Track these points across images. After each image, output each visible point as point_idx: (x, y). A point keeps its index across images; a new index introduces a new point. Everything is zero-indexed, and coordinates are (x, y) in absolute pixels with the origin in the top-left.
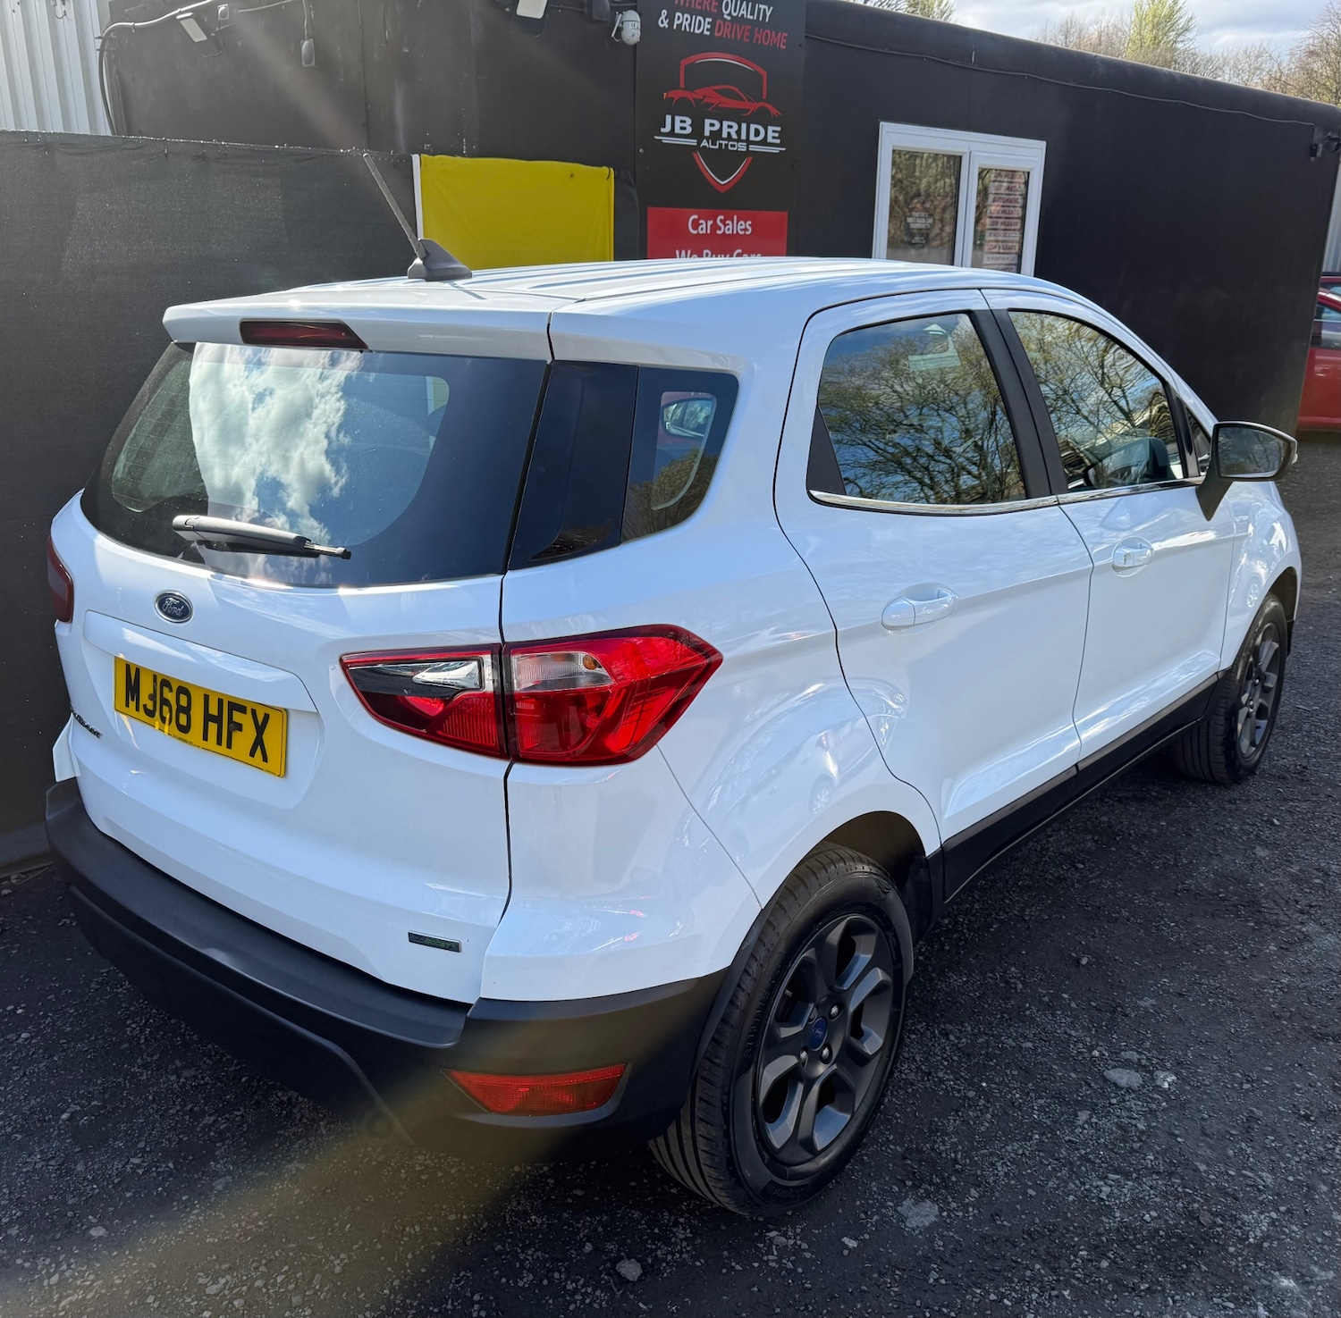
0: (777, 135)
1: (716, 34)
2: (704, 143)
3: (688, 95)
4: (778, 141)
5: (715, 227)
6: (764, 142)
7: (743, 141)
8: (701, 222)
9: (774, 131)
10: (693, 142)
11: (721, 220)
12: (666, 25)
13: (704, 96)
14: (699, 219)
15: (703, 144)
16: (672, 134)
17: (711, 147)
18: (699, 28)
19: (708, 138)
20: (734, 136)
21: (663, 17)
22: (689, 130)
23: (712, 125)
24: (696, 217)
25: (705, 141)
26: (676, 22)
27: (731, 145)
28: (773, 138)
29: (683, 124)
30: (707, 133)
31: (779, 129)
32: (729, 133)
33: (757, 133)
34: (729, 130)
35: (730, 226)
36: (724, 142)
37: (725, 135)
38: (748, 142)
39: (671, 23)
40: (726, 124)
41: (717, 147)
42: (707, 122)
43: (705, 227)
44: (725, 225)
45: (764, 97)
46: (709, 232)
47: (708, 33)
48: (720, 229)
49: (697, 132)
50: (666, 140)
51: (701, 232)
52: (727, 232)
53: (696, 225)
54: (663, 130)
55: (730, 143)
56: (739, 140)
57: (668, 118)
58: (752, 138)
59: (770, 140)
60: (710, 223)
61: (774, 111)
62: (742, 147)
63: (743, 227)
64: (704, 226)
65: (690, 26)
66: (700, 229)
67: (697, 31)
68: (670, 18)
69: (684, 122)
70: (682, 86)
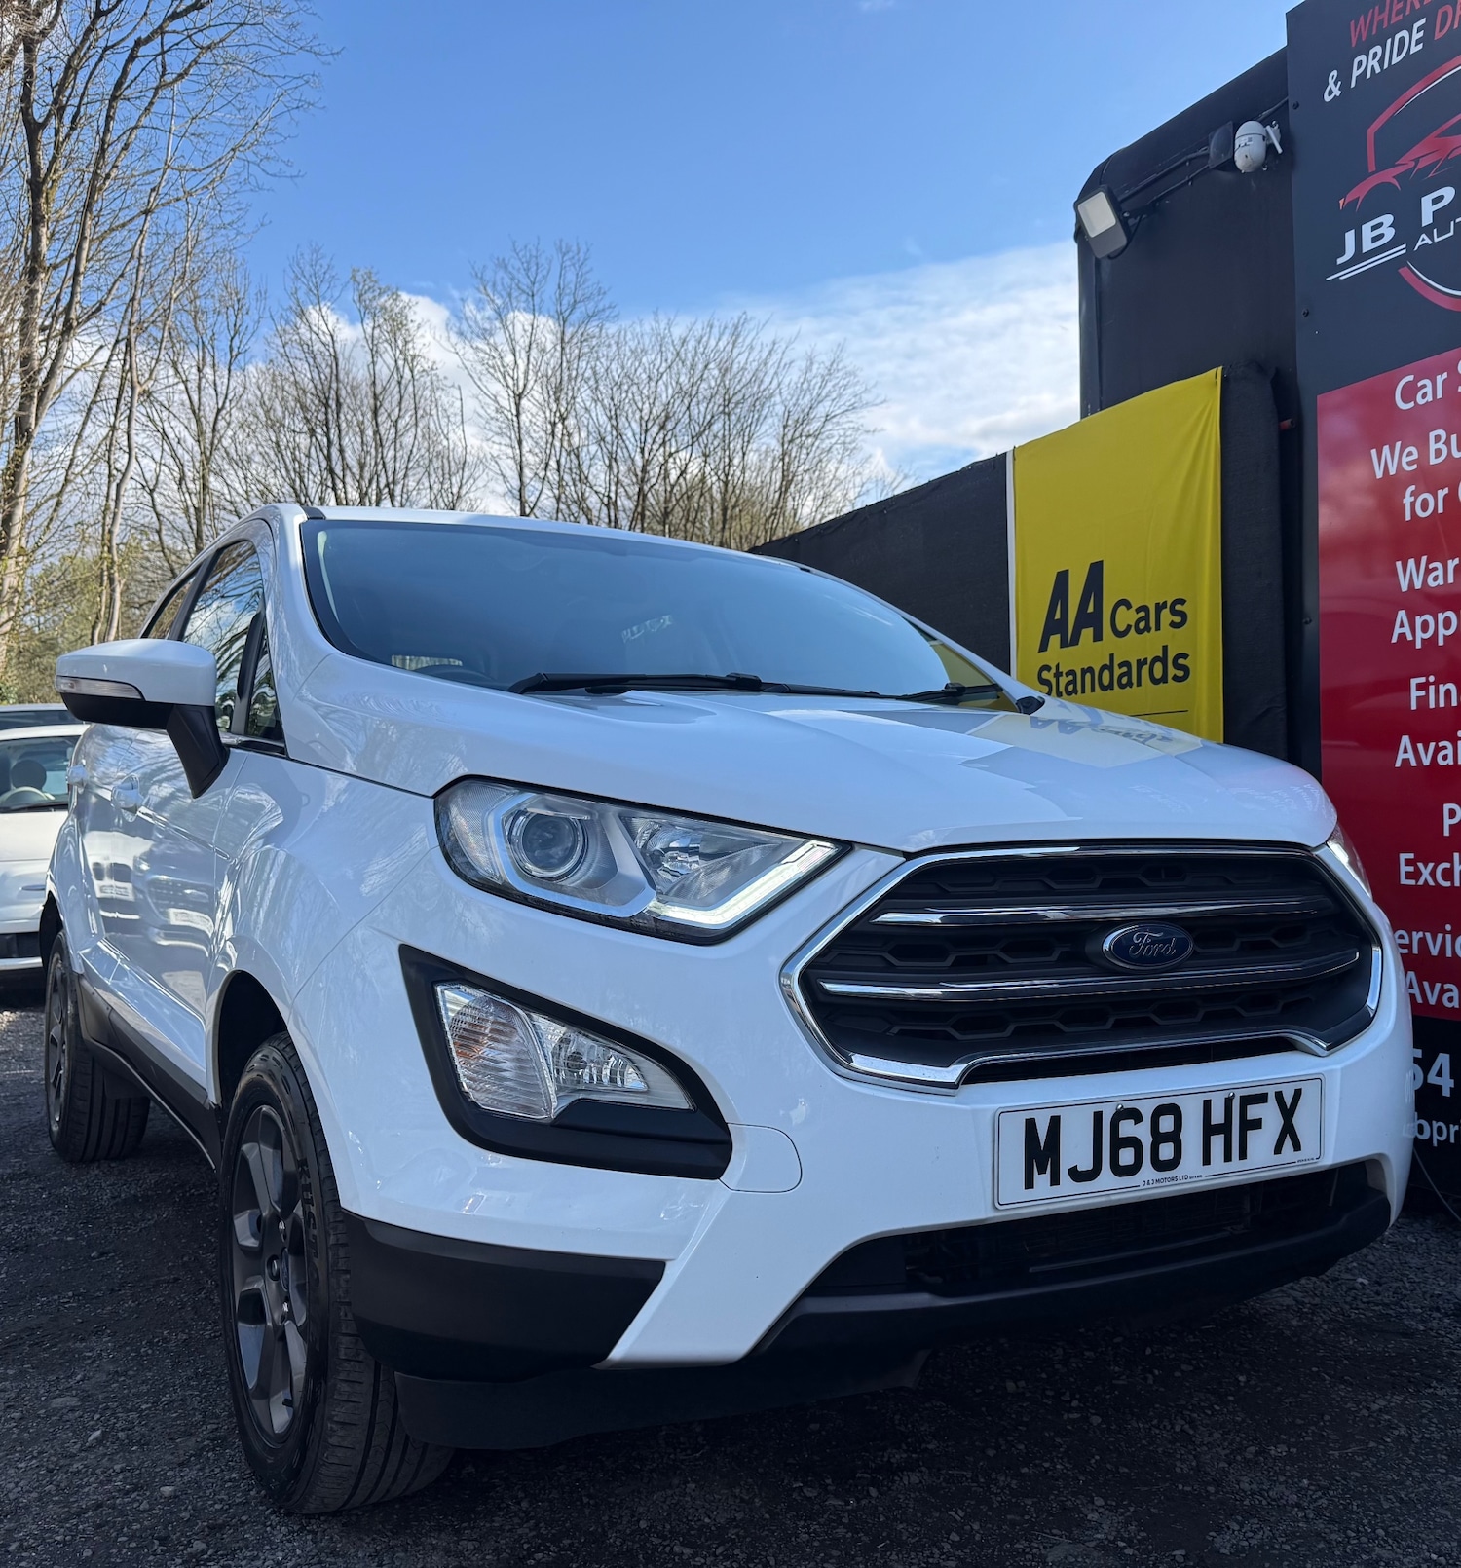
1: (1438, 35)
2: (1424, 240)
3: (1389, 176)
5: (1454, 381)
8: (1421, 383)
10: (1400, 250)
12: (1337, 92)
13: (1417, 159)
14: (1418, 379)
15: (1419, 244)
16: (1357, 258)
17: (1436, 240)
18: (1399, 54)
19: (1428, 230)
21: (1331, 82)
22: (1389, 233)
23: (1437, 200)
24: (1411, 378)
25: (1424, 236)
26: (1356, 73)
29: (1377, 231)
30: (1427, 219)
39: (1343, 86)
41: (1454, 233)
42: (1427, 200)
43: (1430, 392)
46: (1441, 396)
47: (1419, 47)
49: (1408, 228)
50: (1344, 275)
51: (1421, 401)
53: (1409, 393)
54: (1340, 261)
57: (1350, 236)
60: (1443, 379)
64: (1430, 389)
65: (1381, 62)
66: (1419, 396)
67: (1395, 60)
68: (1344, 77)
69: (1380, 225)
70: (1372, 168)
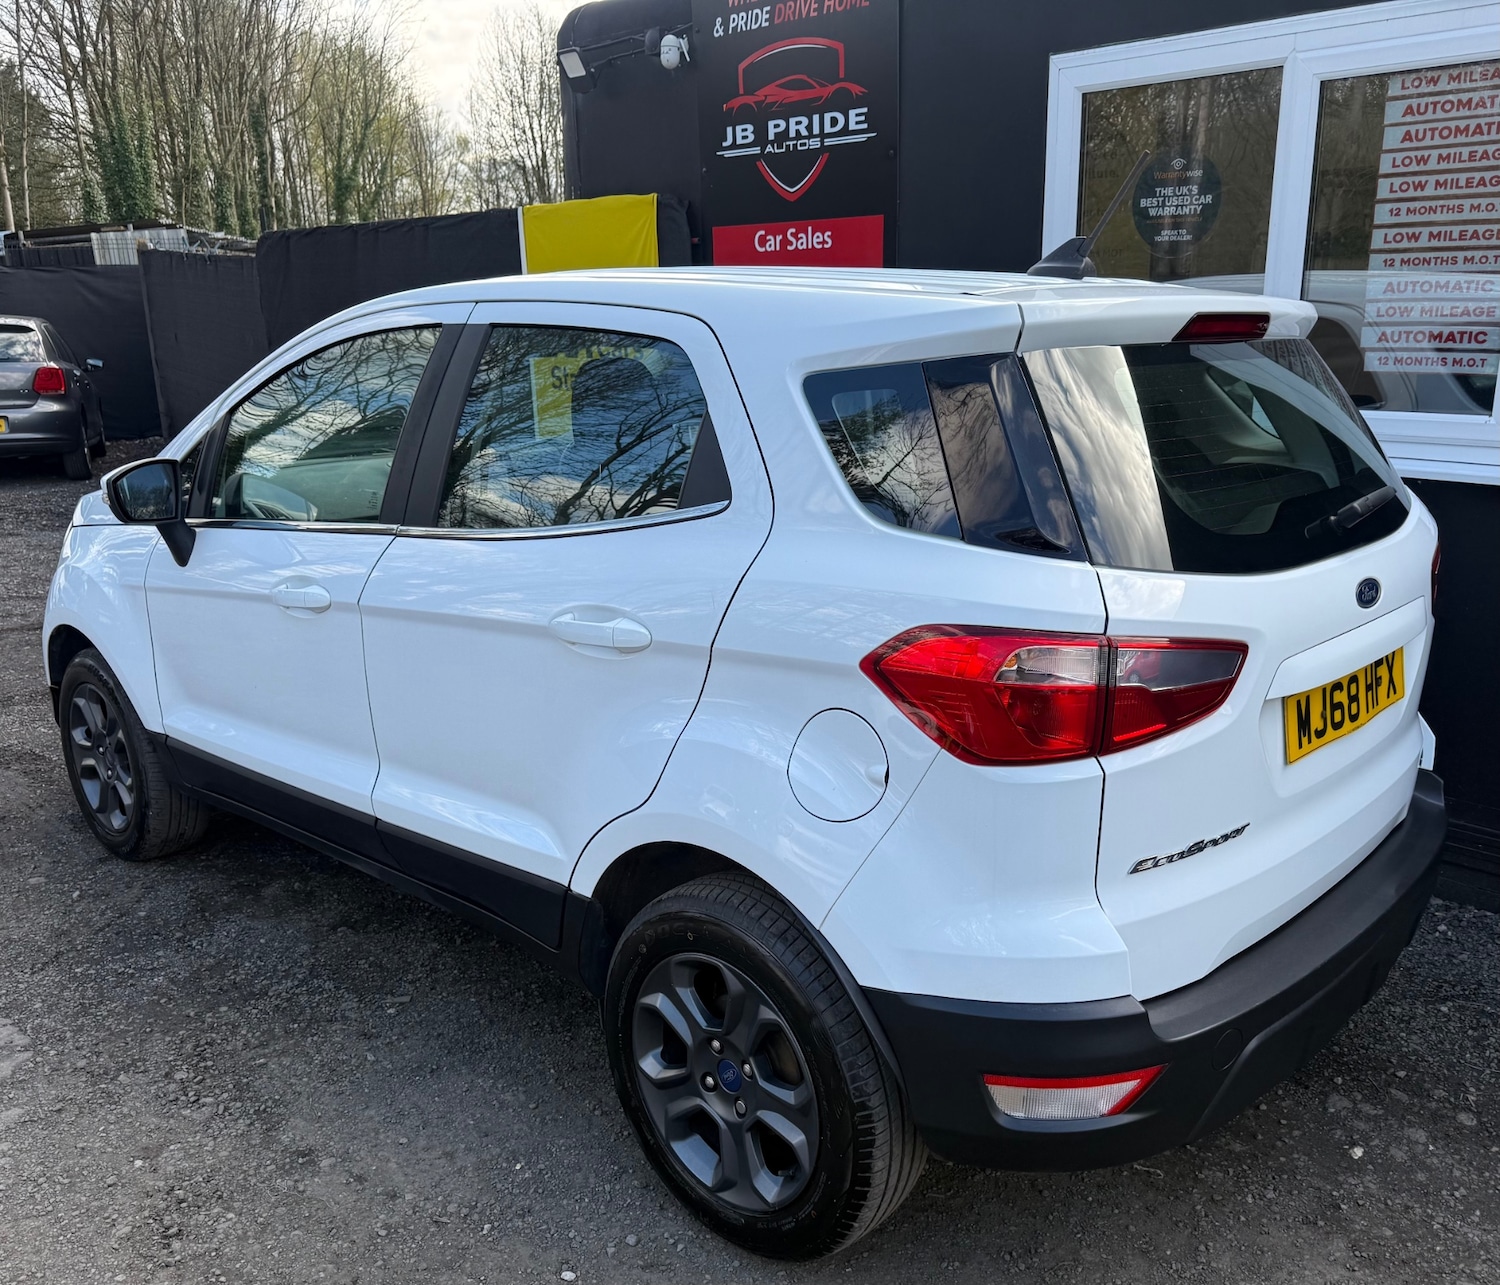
0: (863, 118)
1: (776, 22)
2: (769, 148)
3: (750, 100)
4: (865, 126)
5: (785, 242)
6: (845, 131)
7: (816, 136)
8: (768, 238)
9: (857, 115)
10: (757, 150)
11: (792, 234)
12: (721, 33)
13: (766, 96)
14: (766, 234)
15: (767, 150)
16: (734, 146)
17: (777, 151)
18: (756, 23)
19: (772, 143)
20: (804, 133)
21: (718, 26)
22: (751, 138)
23: (777, 126)
24: (763, 232)
25: (769, 146)
26: (732, 25)
27: (801, 145)
28: (857, 123)
29: (745, 133)
30: (771, 137)
31: (865, 110)
32: (798, 131)
33: (834, 122)
34: (798, 127)
35: (804, 240)
36: (791, 143)
37: (792, 134)
38: (823, 135)
39: (726, 30)
40: (793, 121)
41: (784, 150)
42: (771, 124)
43: (773, 244)
44: (798, 239)
45: (842, 76)
46: (778, 248)
47: (767, 24)
48: (791, 244)
49: (761, 138)
50: (728, 154)
51: (769, 249)
52: (800, 248)
53: (763, 242)
54: (724, 144)
55: (800, 142)
56: (811, 136)
57: (729, 130)
58: (828, 129)
59: (852, 126)
60: (779, 238)
61: (856, 90)
62: (815, 143)
63: (821, 240)
64: (772, 242)
65: (746, 24)
66: (768, 245)
67: (754, 27)
68: (725, 24)
69: (746, 130)
70: (741, 92)
